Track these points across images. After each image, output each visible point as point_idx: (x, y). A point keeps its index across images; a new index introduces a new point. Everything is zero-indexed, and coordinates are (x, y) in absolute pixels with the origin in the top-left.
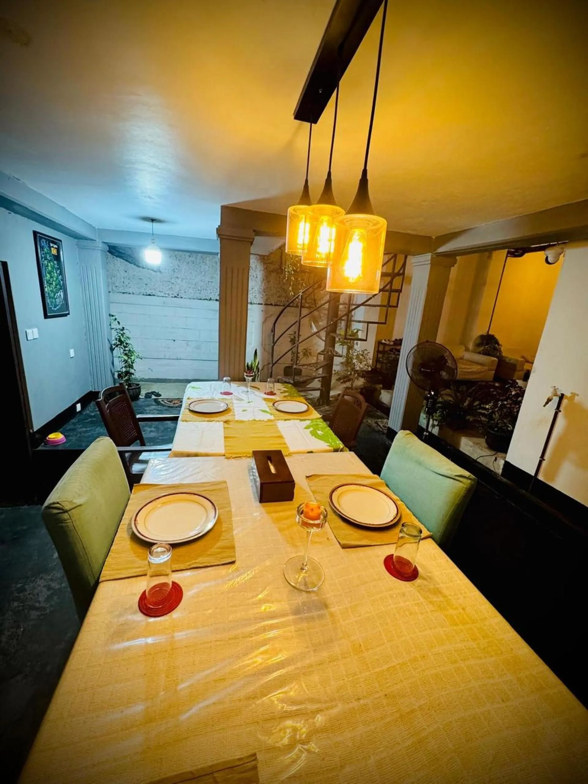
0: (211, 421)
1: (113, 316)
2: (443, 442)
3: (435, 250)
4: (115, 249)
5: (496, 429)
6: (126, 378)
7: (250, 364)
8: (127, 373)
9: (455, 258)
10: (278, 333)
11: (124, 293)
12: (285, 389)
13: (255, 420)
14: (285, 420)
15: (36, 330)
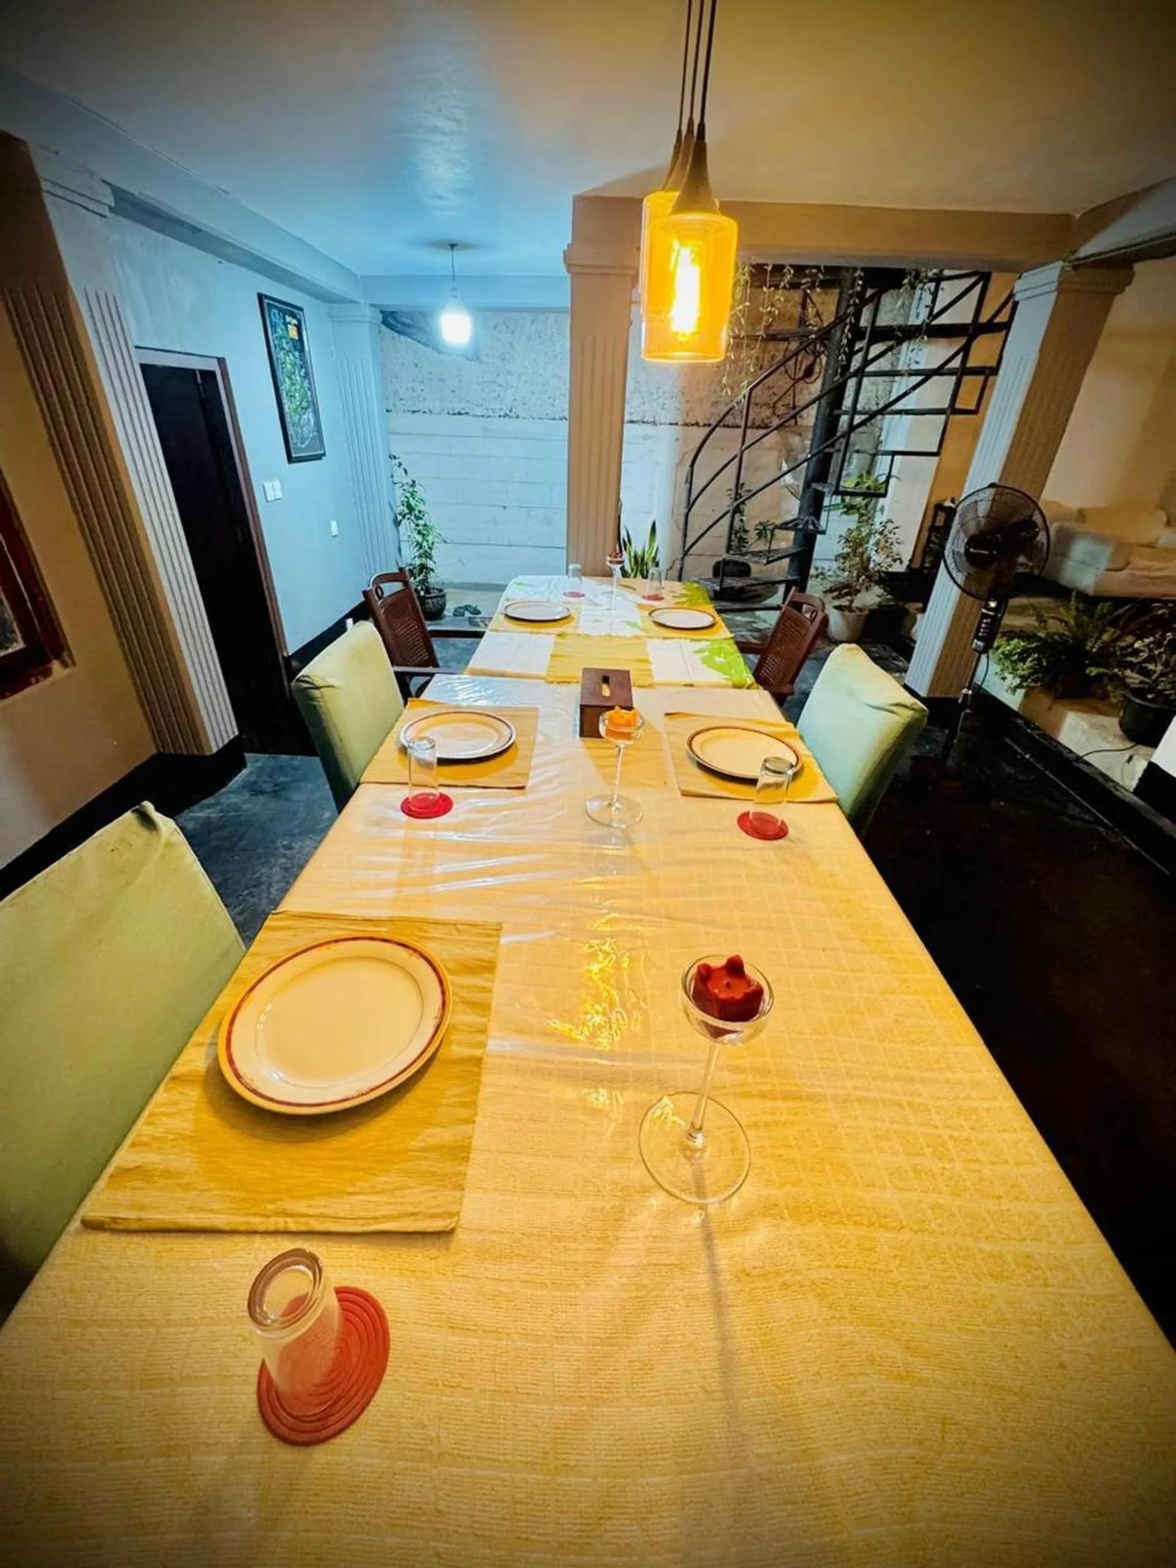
0: (537, 633)
1: (395, 458)
2: (1020, 721)
3: (1074, 252)
4: (395, 319)
5: (1150, 696)
6: (421, 577)
7: (640, 553)
8: (423, 568)
9: (1131, 268)
10: (698, 484)
11: (414, 412)
12: (685, 592)
13: (610, 636)
14: (665, 638)
15: (277, 483)
